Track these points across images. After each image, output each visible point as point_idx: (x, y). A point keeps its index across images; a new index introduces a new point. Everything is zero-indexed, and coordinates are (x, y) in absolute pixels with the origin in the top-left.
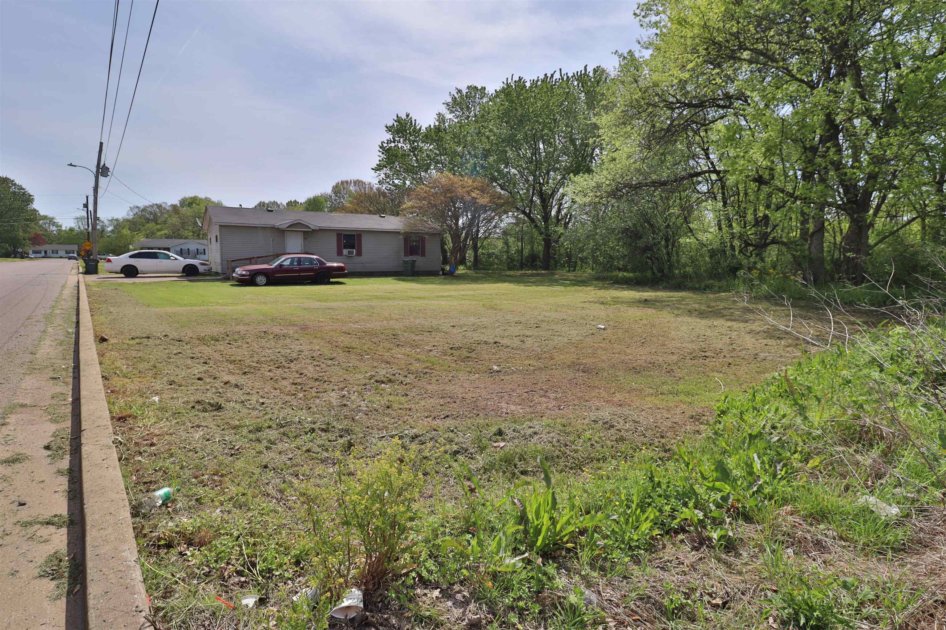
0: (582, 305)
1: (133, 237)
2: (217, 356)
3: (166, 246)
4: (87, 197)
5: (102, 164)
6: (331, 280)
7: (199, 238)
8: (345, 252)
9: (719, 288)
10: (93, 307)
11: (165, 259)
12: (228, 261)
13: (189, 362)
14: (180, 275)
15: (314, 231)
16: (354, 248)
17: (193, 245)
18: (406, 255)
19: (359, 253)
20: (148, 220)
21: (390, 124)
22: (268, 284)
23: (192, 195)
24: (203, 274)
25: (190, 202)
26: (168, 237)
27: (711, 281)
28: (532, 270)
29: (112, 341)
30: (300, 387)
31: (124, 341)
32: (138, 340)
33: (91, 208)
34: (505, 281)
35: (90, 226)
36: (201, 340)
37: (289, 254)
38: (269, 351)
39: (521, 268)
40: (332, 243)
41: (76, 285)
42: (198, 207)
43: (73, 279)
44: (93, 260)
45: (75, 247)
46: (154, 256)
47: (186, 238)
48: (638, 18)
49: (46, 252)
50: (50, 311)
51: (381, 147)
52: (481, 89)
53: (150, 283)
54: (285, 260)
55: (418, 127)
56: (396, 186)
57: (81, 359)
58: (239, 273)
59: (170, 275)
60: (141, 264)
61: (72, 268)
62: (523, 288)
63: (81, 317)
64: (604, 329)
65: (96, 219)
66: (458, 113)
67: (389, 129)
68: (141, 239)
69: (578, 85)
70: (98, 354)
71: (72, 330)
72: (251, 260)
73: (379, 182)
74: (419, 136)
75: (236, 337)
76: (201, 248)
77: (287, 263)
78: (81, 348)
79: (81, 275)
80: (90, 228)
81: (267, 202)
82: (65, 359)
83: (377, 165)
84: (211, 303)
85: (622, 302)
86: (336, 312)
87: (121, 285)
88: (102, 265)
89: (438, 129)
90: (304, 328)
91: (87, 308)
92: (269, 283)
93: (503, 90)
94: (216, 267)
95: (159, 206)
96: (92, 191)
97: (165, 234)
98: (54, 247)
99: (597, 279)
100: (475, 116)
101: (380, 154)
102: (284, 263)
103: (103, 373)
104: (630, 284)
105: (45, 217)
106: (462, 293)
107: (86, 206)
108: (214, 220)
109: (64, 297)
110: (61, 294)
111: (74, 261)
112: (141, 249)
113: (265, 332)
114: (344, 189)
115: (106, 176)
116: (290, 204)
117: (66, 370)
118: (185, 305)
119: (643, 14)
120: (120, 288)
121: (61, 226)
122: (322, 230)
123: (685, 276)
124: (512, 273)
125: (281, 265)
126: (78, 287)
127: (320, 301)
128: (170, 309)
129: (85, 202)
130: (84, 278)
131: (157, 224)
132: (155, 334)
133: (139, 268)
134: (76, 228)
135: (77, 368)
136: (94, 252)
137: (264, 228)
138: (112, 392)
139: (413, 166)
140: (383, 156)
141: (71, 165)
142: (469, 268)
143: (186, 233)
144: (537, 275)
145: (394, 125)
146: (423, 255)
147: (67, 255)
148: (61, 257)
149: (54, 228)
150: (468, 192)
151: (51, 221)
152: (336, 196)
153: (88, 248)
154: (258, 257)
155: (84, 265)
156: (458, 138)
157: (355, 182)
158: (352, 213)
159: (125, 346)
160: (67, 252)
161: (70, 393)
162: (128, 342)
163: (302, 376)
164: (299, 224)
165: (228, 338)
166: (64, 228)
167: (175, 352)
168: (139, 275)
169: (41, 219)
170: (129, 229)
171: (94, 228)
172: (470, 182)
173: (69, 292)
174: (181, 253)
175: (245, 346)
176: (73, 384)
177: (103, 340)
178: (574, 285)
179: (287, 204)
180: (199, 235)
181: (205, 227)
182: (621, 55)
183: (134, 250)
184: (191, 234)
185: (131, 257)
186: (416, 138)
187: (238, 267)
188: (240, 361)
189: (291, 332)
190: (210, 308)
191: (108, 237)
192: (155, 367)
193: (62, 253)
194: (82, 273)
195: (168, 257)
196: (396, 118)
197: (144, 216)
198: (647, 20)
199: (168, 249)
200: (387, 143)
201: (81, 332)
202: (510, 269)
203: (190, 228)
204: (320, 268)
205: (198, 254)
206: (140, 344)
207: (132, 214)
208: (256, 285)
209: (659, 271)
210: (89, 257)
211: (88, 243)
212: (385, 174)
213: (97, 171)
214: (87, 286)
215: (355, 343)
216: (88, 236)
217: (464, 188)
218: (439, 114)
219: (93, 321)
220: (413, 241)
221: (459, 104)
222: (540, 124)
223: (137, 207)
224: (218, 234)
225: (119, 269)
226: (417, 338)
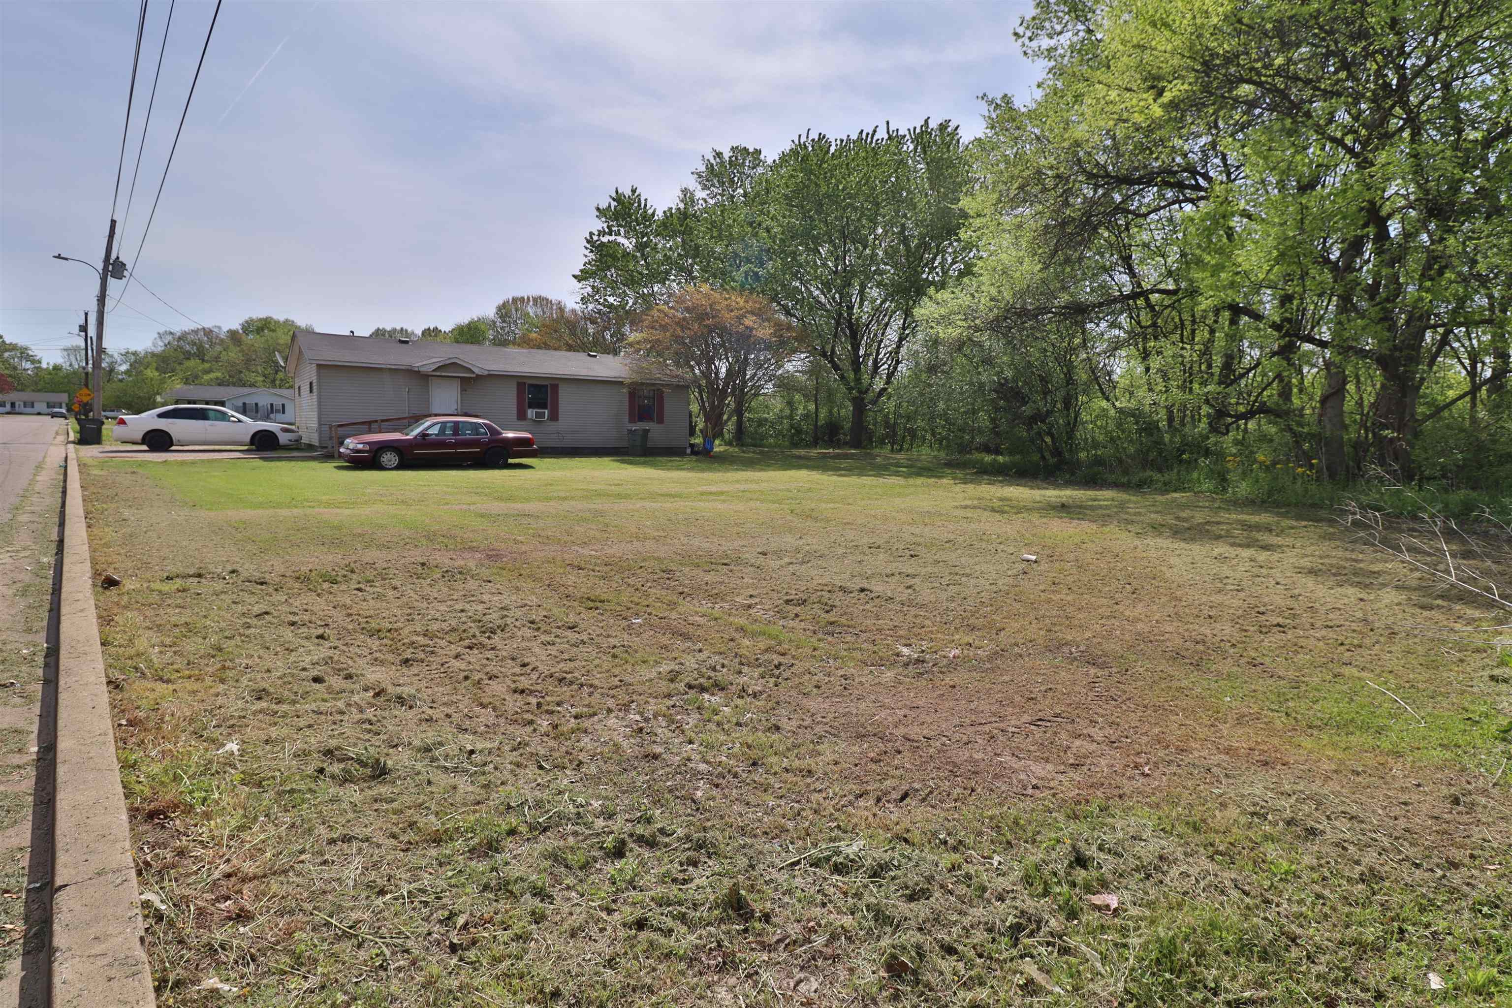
0: (961, 513)
1: (163, 381)
2: (339, 616)
3: (218, 398)
4: (86, 314)
5: (113, 256)
6: (510, 461)
7: (274, 386)
8: (531, 413)
9: (1165, 484)
10: (90, 508)
11: (216, 419)
12: (331, 427)
13: (288, 634)
14: (246, 448)
15: (479, 377)
16: (545, 407)
17: (264, 397)
18: (632, 420)
19: (554, 417)
20: (188, 356)
21: (603, 205)
22: (401, 466)
23: (263, 315)
24: (286, 448)
25: (264, 326)
26: (221, 383)
27: (1149, 473)
28: (834, 448)
29: (129, 585)
30: (534, 701)
31: (152, 585)
32: (178, 583)
33: (92, 331)
34: (799, 467)
35: (90, 362)
36: (303, 579)
37: (436, 415)
38: (443, 608)
39: (815, 443)
40: (509, 399)
41: (62, 464)
42: (274, 335)
43: (56, 453)
44: (94, 421)
45: (64, 398)
46: (201, 415)
47: (252, 385)
48: (1020, 41)
49: (13, 405)
50: (10, 516)
51: (588, 242)
52: (753, 153)
53: (193, 463)
54: (430, 426)
55: (650, 211)
56: (611, 306)
57: (62, 637)
58: (351, 446)
59: (228, 447)
60: (177, 428)
61: (57, 434)
62: (835, 478)
63: (67, 532)
64: (1036, 562)
65: (101, 350)
66: (716, 190)
67: (601, 212)
68: (177, 386)
69: (915, 149)
70: (100, 617)
71: (48, 559)
72: (370, 426)
73: (582, 299)
74: (650, 225)
75: (370, 574)
76: (278, 402)
77: (434, 431)
78: (64, 610)
79: (71, 446)
80: (90, 366)
81: (388, 328)
82: (29, 630)
83: (581, 271)
84: (307, 500)
85: (1029, 510)
86: (541, 523)
87: (142, 464)
88: (109, 429)
89: (683, 215)
90: (493, 556)
91: (81, 512)
92: (404, 465)
93: (794, 152)
94: (310, 435)
95: (208, 332)
96: (96, 302)
97: (217, 378)
98: (27, 396)
99: (949, 465)
100: (745, 195)
101: (587, 252)
102: (429, 432)
103: (110, 671)
104: (1007, 475)
105: (13, 347)
106: (742, 487)
107: (84, 328)
108: (308, 354)
109: (38, 488)
110: (32, 482)
111: (62, 421)
112: (177, 403)
113: (423, 564)
114: (517, 310)
115: (120, 277)
116: (427, 332)
117: (29, 660)
118: (260, 505)
119: (1028, 34)
120: (140, 470)
121: (39, 362)
122: (493, 377)
123: (1098, 461)
124: (802, 452)
125: (424, 435)
126: (66, 467)
127: (499, 499)
128: (235, 514)
129: (82, 322)
130: (76, 451)
131: (203, 361)
132: (211, 567)
133: (175, 437)
134: (66, 366)
135: (53, 653)
136: (95, 407)
137: (394, 371)
138: (131, 723)
139: (641, 273)
140: (592, 256)
141: (59, 257)
142: (729, 443)
143: (252, 377)
144: (846, 457)
145: (610, 206)
146: (661, 421)
147: (49, 410)
148: (39, 414)
149: (28, 365)
150: (740, 318)
151: (24, 353)
152: (504, 321)
153: (85, 399)
154: (383, 421)
155: (78, 428)
156: (718, 230)
157: (535, 300)
158: (539, 347)
159: (155, 597)
160: (49, 406)
161: (35, 728)
162: (157, 586)
163: (528, 669)
164: (454, 365)
165: (354, 576)
166: (44, 365)
167: (256, 609)
168: (173, 448)
169: (6, 351)
170: (157, 369)
171: (97, 364)
172: (741, 301)
173: (47, 477)
174: (244, 410)
175: (391, 594)
176: (43, 701)
177: (110, 583)
178: (919, 475)
179: (423, 333)
180: (273, 381)
181: (291, 367)
182: (992, 101)
183: (163, 405)
184: (261, 379)
185: (160, 416)
186: (646, 227)
187: (348, 436)
188: (389, 631)
189: (472, 564)
190: (309, 511)
191: (121, 381)
192: (220, 650)
193: (41, 406)
194: (74, 442)
195: (224, 417)
196: (614, 195)
197: (181, 348)
198: (1034, 44)
199: (222, 404)
200: (599, 235)
201: (65, 568)
202: (795, 445)
203: (260, 369)
204: (491, 441)
205: (272, 412)
206: (184, 590)
207: (161, 344)
208: (381, 468)
209: (1053, 455)
210: (86, 415)
211: (85, 391)
212: (593, 287)
213: (105, 269)
214: (83, 467)
215: (601, 590)
216: (85, 379)
217: (732, 311)
218: (685, 191)
219: (91, 539)
220: (645, 397)
221: (719, 175)
222: (855, 209)
223: (171, 333)
224: (315, 380)
225: (139, 436)
226: (708, 578)
